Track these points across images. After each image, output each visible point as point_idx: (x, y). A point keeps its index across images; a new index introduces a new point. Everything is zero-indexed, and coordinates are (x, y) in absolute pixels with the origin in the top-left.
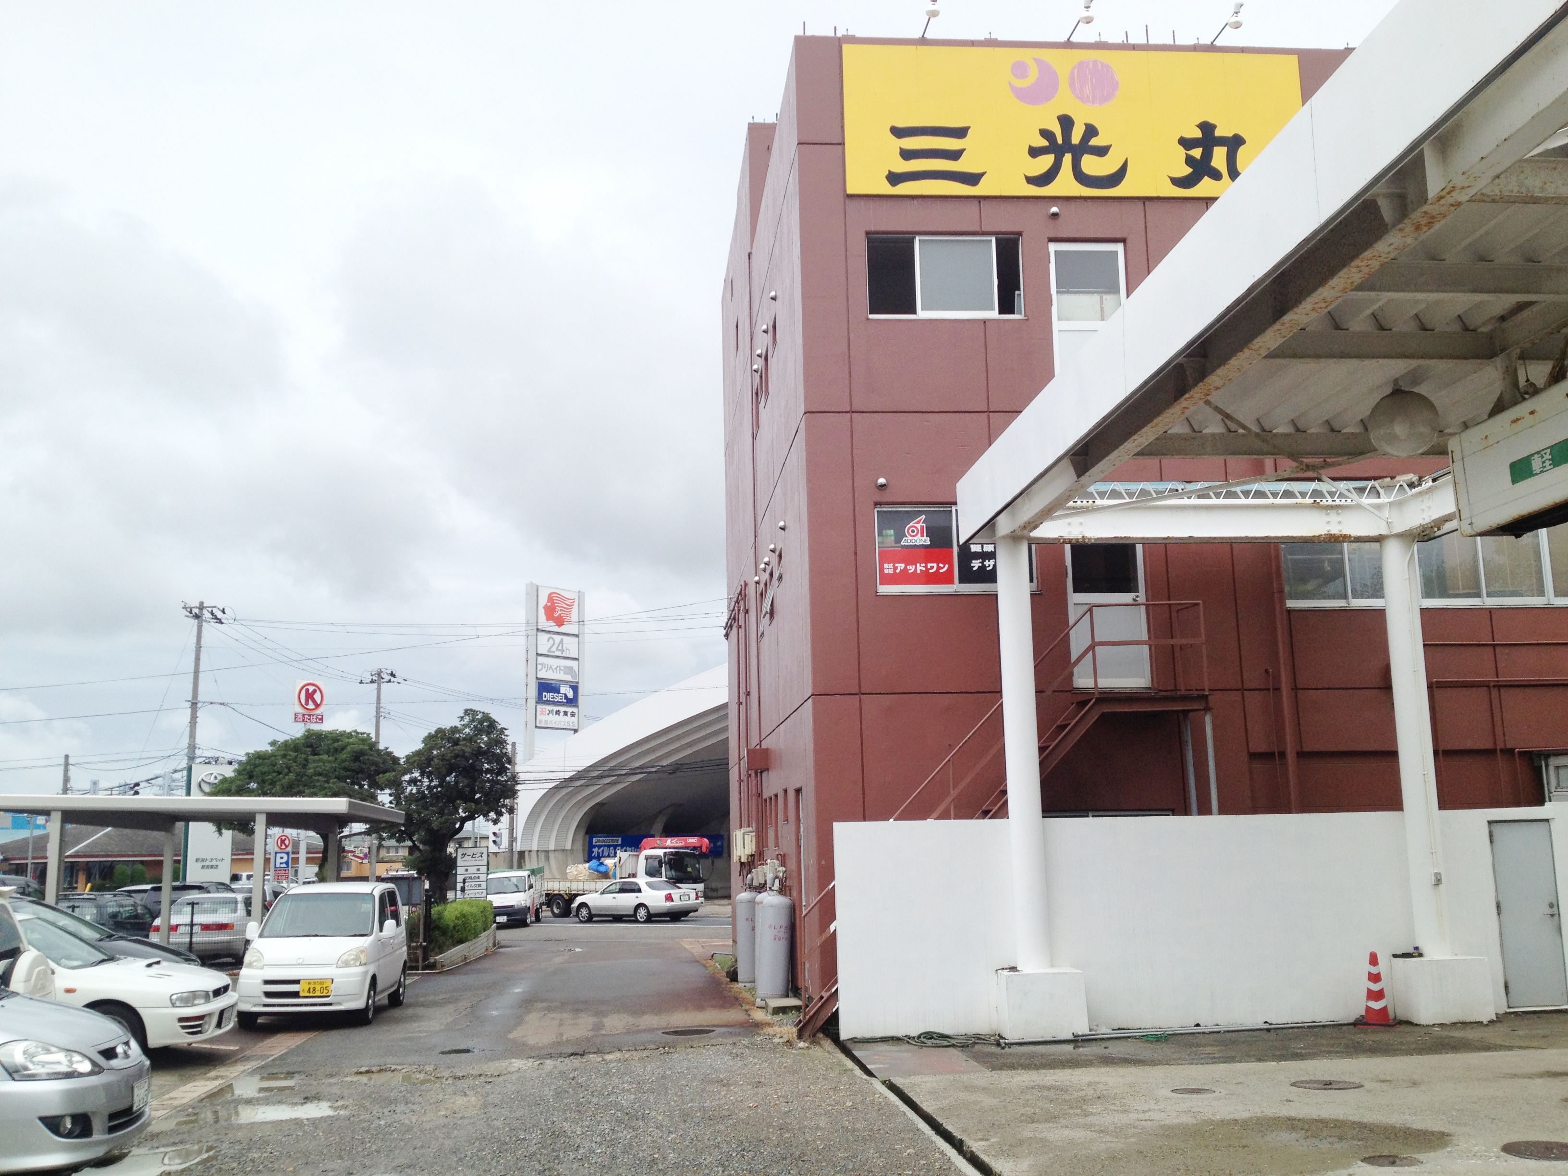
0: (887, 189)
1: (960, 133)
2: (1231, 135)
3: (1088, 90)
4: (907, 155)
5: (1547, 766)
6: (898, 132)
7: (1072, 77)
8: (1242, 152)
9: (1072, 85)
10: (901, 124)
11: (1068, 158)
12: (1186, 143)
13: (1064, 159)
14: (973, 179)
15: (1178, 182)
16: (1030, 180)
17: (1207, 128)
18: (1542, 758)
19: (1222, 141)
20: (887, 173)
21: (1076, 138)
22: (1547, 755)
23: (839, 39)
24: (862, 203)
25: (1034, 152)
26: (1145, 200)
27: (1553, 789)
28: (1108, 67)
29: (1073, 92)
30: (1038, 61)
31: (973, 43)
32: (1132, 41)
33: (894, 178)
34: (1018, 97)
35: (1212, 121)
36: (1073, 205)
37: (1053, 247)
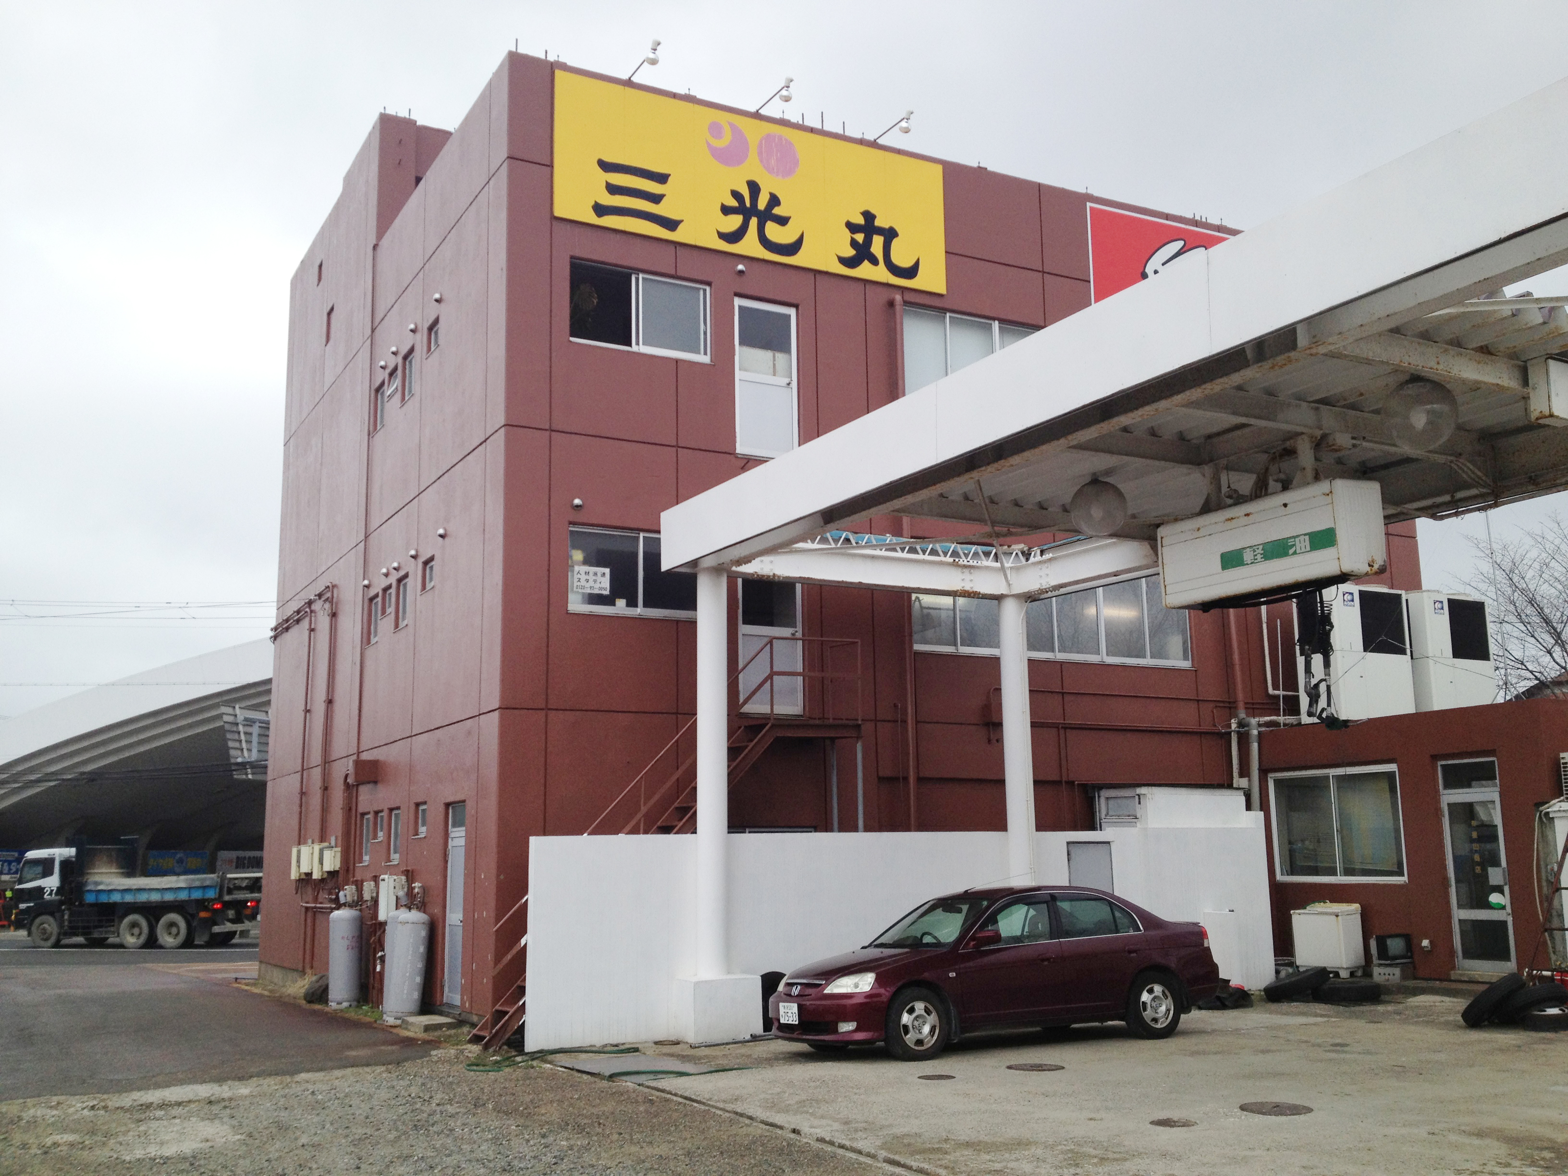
0: (593, 219)
1: (662, 178)
2: (887, 227)
3: (773, 162)
4: (613, 189)
5: (1099, 797)
6: (605, 166)
7: (760, 146)
8: (895, 243)
9: (760, 153)
10: (608, 159)
11: (754, 222)
12: (852, 227)
13: (751, 222)
14: (671, 224)
15: (844, 261)
16: (722, 236)
17: (869, 216)
18: (1096, 790)
19: (880, 231)
20: (593, 203)
21: (762, 204)
22: (1101, 787)
23: (552, 64)
24: (569, 226)
25: (726, 210)
26: (817, 272)
27: (1103, 816)
28: (791, 144)
29: (761, 161)
30: (733, 127)
31: (674, 96)
32: (808, 123)
33: (600, 210)
34: (713, 156)
35: (873, 211)
36: (756, 265)
37: (738, 302)
